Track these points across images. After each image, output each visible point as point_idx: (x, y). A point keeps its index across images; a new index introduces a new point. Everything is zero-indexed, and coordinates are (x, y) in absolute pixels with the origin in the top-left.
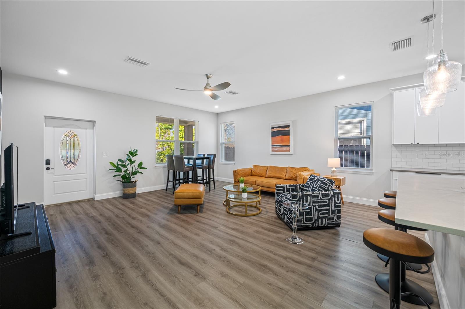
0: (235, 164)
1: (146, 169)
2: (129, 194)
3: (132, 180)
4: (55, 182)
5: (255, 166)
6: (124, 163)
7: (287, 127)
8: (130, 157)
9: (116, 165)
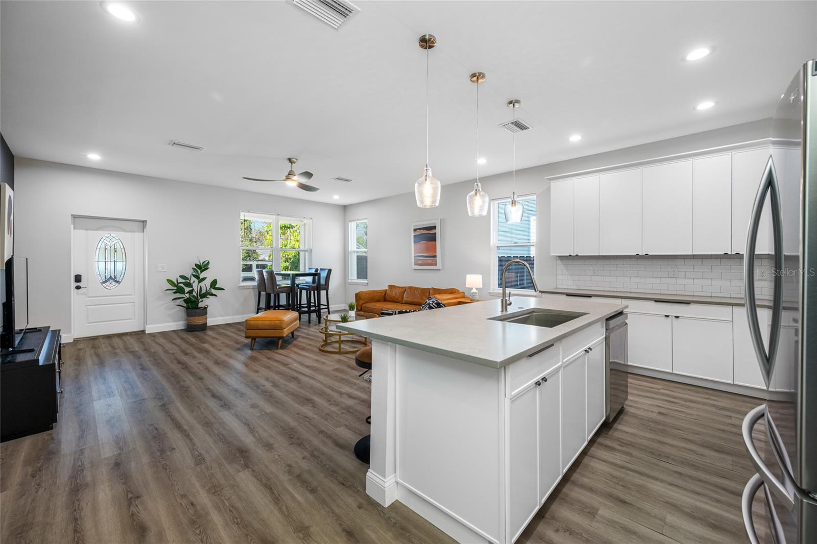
0: (369, 284)
1: (222, 289)
2: (195, 325)
3: (200, 305)
4: (89, 307)
5: (391, 287)
6: (188, 281)
7: (433, 229)
8: (197, 272)
9: (176, 283)
